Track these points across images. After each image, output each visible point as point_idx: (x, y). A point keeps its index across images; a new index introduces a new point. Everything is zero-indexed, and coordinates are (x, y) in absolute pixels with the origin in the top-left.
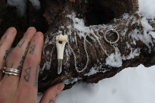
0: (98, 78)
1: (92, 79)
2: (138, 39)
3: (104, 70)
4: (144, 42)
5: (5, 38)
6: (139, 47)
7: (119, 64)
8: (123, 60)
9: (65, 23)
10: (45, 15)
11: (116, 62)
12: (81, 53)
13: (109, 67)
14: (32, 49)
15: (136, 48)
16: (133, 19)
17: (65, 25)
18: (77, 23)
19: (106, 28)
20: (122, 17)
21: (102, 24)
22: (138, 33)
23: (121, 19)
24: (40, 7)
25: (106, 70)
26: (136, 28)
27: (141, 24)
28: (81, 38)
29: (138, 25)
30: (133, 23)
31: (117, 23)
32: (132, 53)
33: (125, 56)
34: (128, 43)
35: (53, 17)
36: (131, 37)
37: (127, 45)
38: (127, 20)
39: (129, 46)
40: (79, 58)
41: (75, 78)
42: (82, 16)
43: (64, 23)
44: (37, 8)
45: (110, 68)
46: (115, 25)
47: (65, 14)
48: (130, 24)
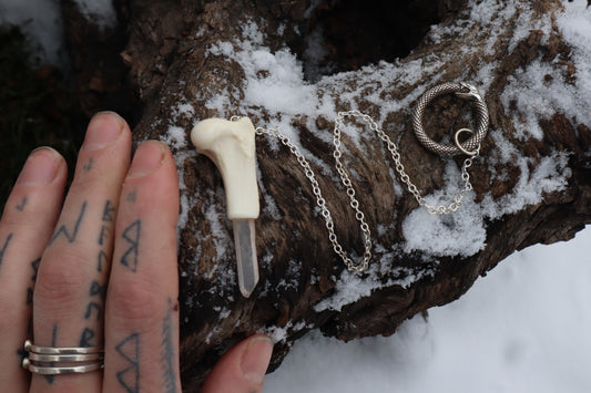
0: (390, 311)
1: (363, 321)
2: (552, 112)
3: (403, 276)
4: (582, 119)
5: (20, 208)
6: (557, 149)
7: (471, 240)
8: (486, 219)
9: (199, 88)
10: (130, 54)
11: (456, 234)
12: (282, 214)
13: (424, 258)
14: (129, 240)
15: (545, 153)
16: (517, 15)
17: (198, 96)
18: (263, 74)
19: (391, 80)
20: (466, 12)
21: (376, 64)
22: (548, 79)
23: (465, 25)
24: (114, 18)
25: (415, 273)
26: (537, 56)
27: (559, 37)
28: (274, 147)
29: (544, 41)
30: (521, 34)
31: (445, 46)
32: (530, 179)
33: (496, 198)
34: (504, 135)
35: (159, 62)
36: (513, 104)
37: (498, 144)
38: (488, 26)
39: (506, 150)
40: (273, 239)
41: (270, 329)
42: (298, 32)
43: (193, 89)
44: (102, 24)
45: (430, 263)
46: (433, 60)
47: (205, 42)
48: (502, 46)
